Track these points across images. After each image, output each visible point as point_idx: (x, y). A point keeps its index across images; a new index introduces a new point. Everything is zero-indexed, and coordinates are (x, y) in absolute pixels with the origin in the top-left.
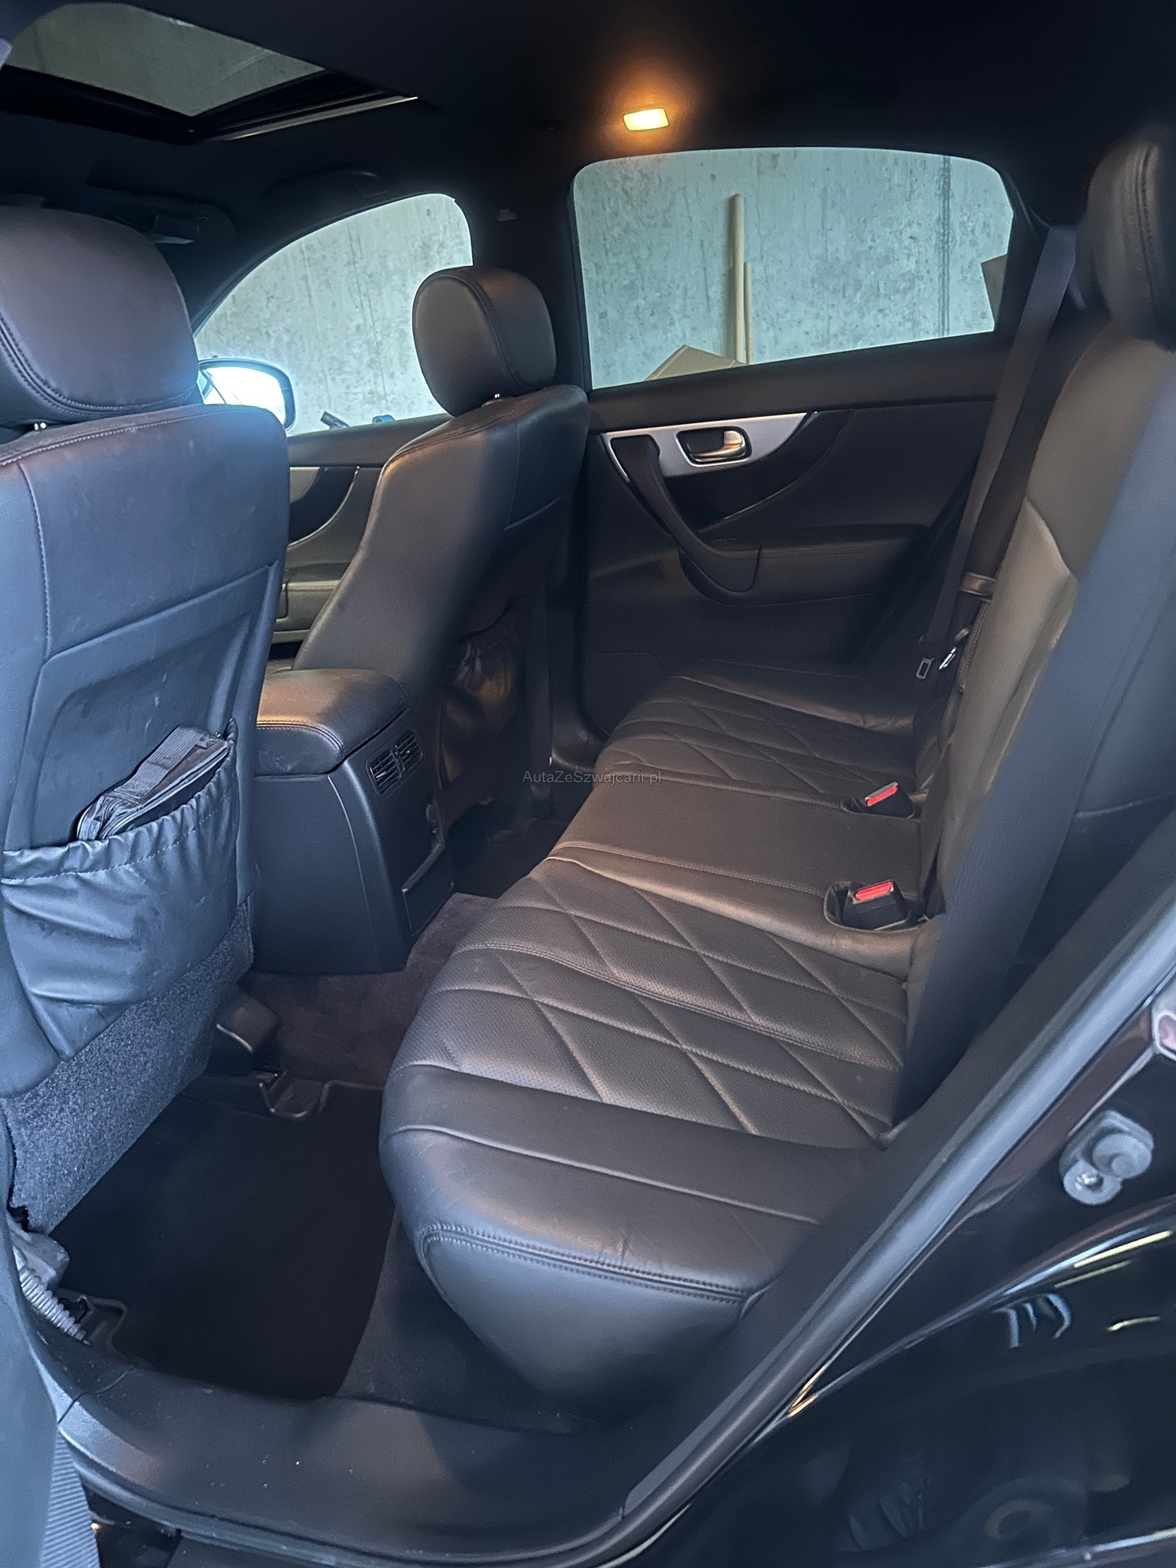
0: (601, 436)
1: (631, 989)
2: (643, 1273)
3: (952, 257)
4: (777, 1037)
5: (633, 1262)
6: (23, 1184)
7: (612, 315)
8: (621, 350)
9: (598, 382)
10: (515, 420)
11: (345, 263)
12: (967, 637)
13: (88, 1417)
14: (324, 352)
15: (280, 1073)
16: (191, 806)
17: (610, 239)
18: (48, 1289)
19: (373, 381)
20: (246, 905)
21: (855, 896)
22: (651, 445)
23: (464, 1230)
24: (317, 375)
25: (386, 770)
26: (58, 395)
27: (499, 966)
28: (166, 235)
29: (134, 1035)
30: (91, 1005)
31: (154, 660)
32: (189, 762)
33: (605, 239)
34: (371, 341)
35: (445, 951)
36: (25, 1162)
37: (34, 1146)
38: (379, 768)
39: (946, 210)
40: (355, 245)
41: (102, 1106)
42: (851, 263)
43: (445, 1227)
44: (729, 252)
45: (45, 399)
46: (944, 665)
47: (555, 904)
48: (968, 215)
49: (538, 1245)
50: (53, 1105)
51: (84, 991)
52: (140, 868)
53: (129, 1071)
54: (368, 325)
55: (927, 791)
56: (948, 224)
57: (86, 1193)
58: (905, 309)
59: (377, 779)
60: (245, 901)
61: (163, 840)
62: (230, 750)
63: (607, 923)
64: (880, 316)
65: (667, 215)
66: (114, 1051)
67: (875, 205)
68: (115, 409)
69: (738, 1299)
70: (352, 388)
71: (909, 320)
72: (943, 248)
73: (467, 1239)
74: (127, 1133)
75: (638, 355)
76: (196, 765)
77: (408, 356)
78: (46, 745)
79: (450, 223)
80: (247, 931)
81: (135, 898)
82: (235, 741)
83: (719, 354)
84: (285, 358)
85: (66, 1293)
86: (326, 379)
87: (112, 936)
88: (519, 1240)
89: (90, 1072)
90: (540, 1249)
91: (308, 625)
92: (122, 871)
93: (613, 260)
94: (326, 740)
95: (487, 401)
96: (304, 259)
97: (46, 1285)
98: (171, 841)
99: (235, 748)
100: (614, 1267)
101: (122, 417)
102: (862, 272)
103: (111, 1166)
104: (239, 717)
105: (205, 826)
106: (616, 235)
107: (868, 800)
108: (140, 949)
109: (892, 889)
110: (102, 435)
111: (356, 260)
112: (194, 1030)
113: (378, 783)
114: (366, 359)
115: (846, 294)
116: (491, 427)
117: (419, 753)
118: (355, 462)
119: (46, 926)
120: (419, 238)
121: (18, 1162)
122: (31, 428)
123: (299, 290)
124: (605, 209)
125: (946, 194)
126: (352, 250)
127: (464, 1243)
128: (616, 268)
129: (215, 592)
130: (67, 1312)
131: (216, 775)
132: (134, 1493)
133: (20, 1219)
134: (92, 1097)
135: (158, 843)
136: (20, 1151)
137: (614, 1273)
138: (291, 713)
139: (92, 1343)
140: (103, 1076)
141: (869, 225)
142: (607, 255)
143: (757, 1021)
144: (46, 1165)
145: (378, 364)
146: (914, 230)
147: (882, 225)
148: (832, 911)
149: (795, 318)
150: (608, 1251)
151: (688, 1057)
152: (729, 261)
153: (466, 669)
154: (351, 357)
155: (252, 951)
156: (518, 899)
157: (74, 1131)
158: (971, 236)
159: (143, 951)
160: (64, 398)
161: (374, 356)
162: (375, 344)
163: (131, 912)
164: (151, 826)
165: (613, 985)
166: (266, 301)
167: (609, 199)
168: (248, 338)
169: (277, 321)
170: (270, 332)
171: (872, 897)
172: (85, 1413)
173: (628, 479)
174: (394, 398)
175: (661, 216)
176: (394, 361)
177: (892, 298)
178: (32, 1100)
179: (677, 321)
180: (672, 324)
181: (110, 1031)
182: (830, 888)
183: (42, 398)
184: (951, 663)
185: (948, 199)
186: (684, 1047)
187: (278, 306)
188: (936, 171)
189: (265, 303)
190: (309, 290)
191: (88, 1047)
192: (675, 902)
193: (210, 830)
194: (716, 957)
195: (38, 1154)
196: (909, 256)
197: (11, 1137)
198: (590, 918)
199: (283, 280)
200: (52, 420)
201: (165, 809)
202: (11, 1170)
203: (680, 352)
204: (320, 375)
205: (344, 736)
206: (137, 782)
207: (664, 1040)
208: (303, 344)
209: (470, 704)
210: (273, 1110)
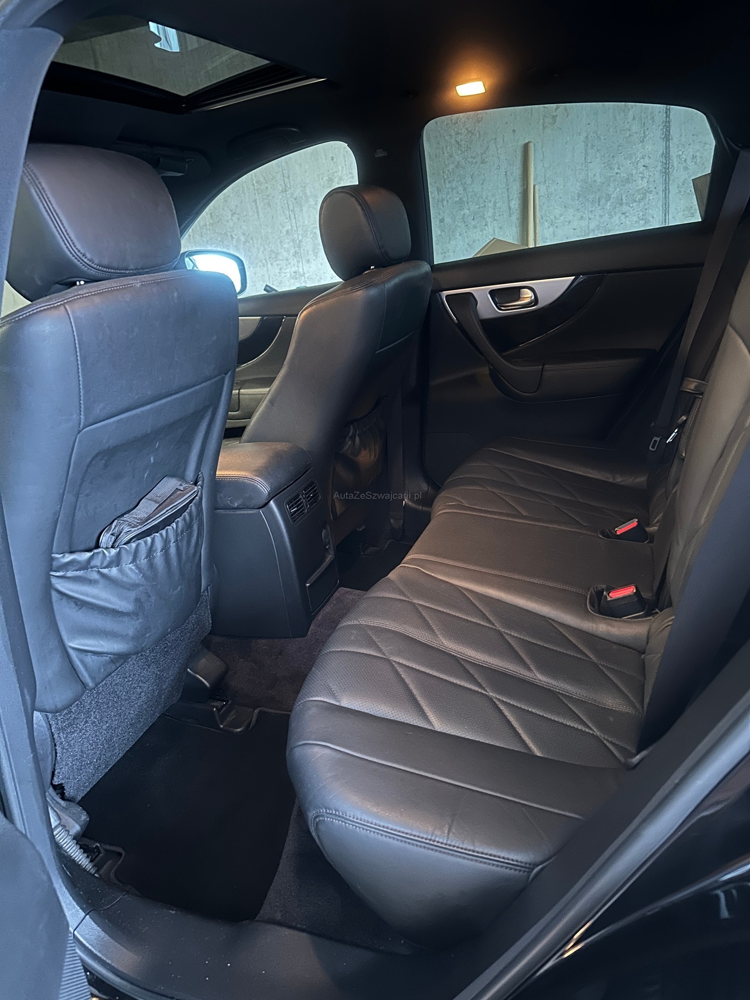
0: (439, 294)
1: (455, 654)
2: (462, 848)
3: (672, 178)
4: (555, 689)
5: (455, 842)
6: (61, 769)
7: (448, 220)
8: (453, 243)
9: (438, 260)
10: (383, 282)
11: (280, 191)
12: (686, 421)
13: (95, 926)
14: (266, 247)
15: (227, 701)
16: (173, 528)
17: (447, 172)
18: (74, 839)
19: (296, 265)
20: (208, 592)
21: (608, 595)
22: (472, 299)
23: (341, 814)
24: (261, 261)
25: (297, 507)
26: (91, 262)
27: (367, 636)
28: (168, 171)
29: (134, 675)
30: (106, 655)
31: (150, 433)
32: (172, 499)
33: (443, 172)
34: (295, 240)
35: (333, 624)
36: (62, 755)
37: (68, 745)
38: (293, 506)
39: (667, 148)
40: (286, 180)
41: (112, 720)
42: (604, 183)
43: (328, 811)
44: (524, 178)
45: (83, 265)
46: (669, 440)
47: (405, 595)
48: (683, 150)
49: (391, 826)
50: (81, 718)
51: (102, 646)
52: (139, 566)
53: (130, 697)
54: (293, 231)
55: (658, 524)
56: (669, 157)
57: (102, 776)
58: (640, 212)
59: (291, 512)
60: (207, 589)
61: (154, 548)
62: (198, 492)
63: (439, 609)
64: (623, 216)
65: (484, 156)
66: (121, 685)
67: (620, 146)
68: (127, 272)
69: (527, 870)
70: (283, 270)
71: (642, 219)
72: (666, 172)
73: (343, 820)
74: (129, 738)
75: (464, 245)
76: (176, 501)
77: (318, 249)
78: (80, 486)
79: (345, 165)
80: (208, 609)
81: (135, 586)
82: (202, 487)
83: (517, 243)
84: (242, 250)
85: (86, 841)
86: (267, 264)
87: (120, 610)
88: (378, 822)
89: (105, 698)
90: (392, 829)
91: (249, 416)
92: (127, 568)
93: (448, 185)
94: (259, 486)
95: (366, 271)
96: (254, 189)
97: (73, 836)
98: (159, 550)
99: (202, 491)
100: (442, 843)
101: (132, 277)
102: (611, 189)
103: (119, 759)
104: (205, 471)
105: (181, 540)
106: (451, 170)
107: (617, 530)
108: (138, 619)
109: (635, 591)
110: (118, 288)
111: (287, 189)
112: (172, 673)
113: (292, 515)
114: (292, 251)
115: (600, 204)
116: (368, 286)
117: (318, 496)
118: (283, 313)
119: (78, 603)
120: (327, 175)
121: (58, 754)
122: (75, 284)
123: (252, 209)
124: (444, 153)
125: (667, 138)
126: (284, 183)
127: (340, 822)
128: (450, 190)
129: (189, 391)
130: (86, 855)
131: (189, 508)
132: (122, 978)
133: (58, 791)
134: (106, 714)
135: (151, 550)
136: (60, 748)
137: (442, 848)
138: (238, 470)
139: (100, 875)
140: (114, 701)
141: (616, 159)
142: (445, 182)
143: (541, 678)
144: (76, 758)
145: (299, 254)
146: (647, 161)
147: (624, 158)
148: (592, 605)
149: (566, 220)
150: (438, 833)
151: (493, 701)
152: (524, 184)
153: (350, 442)
154: (283, 250)
155: (211, 622)
156: (380, 592)
157: (94, 736)
158: (684, 164)
159: (140, 620)
160: (95, 265)
161: (297, 249)
162: (298, 241)
163: (133, 595)
164: (147, 540)
165: (443, 651)
166: (231, 216)
167: (447, 147)
168: (219, 239)
169: (237, 228)
170: (234, 236)
171: (621, 596)
172: (93, 923)
173: (456, 321)
174: (309, 276)
175: (480, 157)
176: (310, 252)
177: (631, 205)
178: (68, 715)
179: (489, 223)
180: (486, 225)
181: (118, 672)
182: (591, 589)
183: (81, 265)
184: (674, 439)
185: (669, 140)
186: (491, 694)
187: (238, 219)
188: (661, 123)
189: (230, 218)
190: (257, 208)
191: (104, 682)
192: (485, 596)
193: (185, 543)
194: (513, 634)
195: (70, 750)
196: (642, 178)
197: (54, 739)
198: (428, 605)
199: (241, 202)
200: (89, 279)
201: (156, 529)
202: (54, 760)
203: (491, 243)
204: (264, 261)
205: (271, 485)
206: (139, 512)
207: (476, 689)
208: (253, 242)
209: (352, 465)
210: (222, 726)
